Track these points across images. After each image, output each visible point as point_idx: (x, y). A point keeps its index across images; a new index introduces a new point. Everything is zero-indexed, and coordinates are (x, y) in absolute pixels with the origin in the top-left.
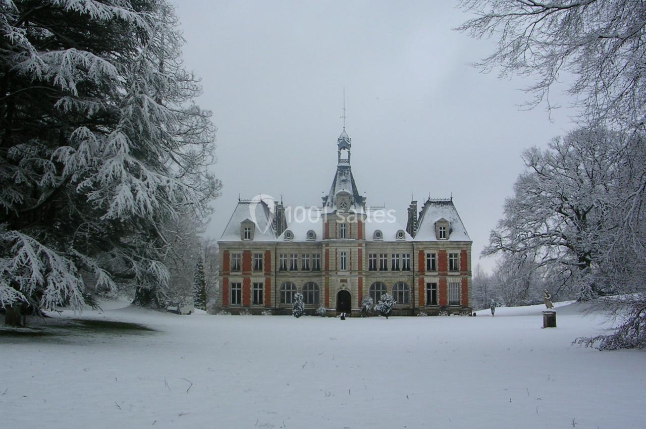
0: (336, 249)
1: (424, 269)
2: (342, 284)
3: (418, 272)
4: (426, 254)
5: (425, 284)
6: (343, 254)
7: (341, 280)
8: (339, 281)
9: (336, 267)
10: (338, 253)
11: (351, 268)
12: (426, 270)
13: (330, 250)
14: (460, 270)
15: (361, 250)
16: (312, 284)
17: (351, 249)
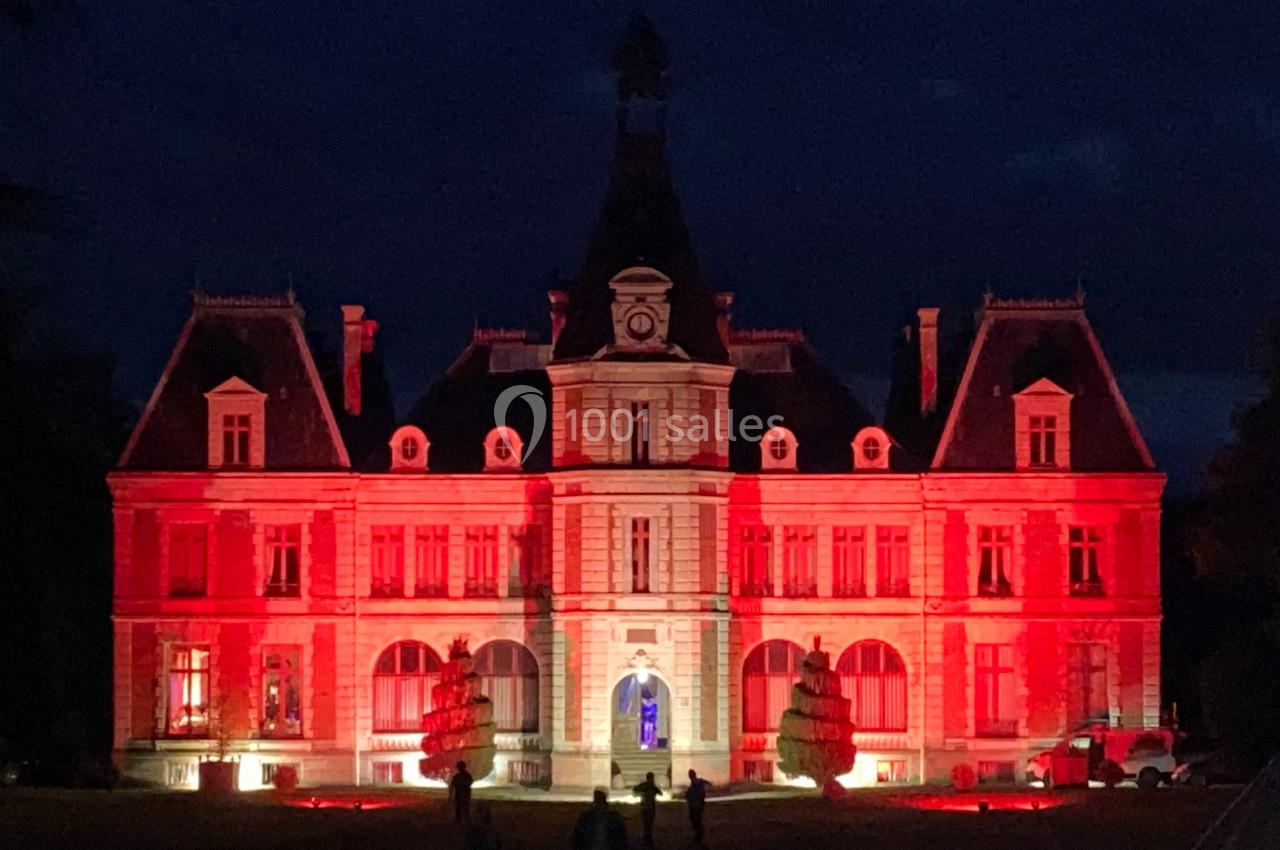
0: (611, 507)
1: (966, 587)
2: (636, 647)
3: (944, 598)
4: (973, 529)
5: (969, 650)
6: (640, 526)
7: (630, 632)
8: (624, 636)
9: (610, 578)
10: (618, 523)
11: (670, 584)
12: (974, 590)
13: (585, 511)
14: (1110, 592)
15: (712, 508)
16: (510, 650)
17: (670, 507)
